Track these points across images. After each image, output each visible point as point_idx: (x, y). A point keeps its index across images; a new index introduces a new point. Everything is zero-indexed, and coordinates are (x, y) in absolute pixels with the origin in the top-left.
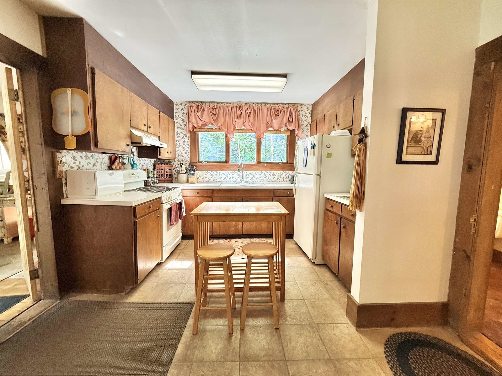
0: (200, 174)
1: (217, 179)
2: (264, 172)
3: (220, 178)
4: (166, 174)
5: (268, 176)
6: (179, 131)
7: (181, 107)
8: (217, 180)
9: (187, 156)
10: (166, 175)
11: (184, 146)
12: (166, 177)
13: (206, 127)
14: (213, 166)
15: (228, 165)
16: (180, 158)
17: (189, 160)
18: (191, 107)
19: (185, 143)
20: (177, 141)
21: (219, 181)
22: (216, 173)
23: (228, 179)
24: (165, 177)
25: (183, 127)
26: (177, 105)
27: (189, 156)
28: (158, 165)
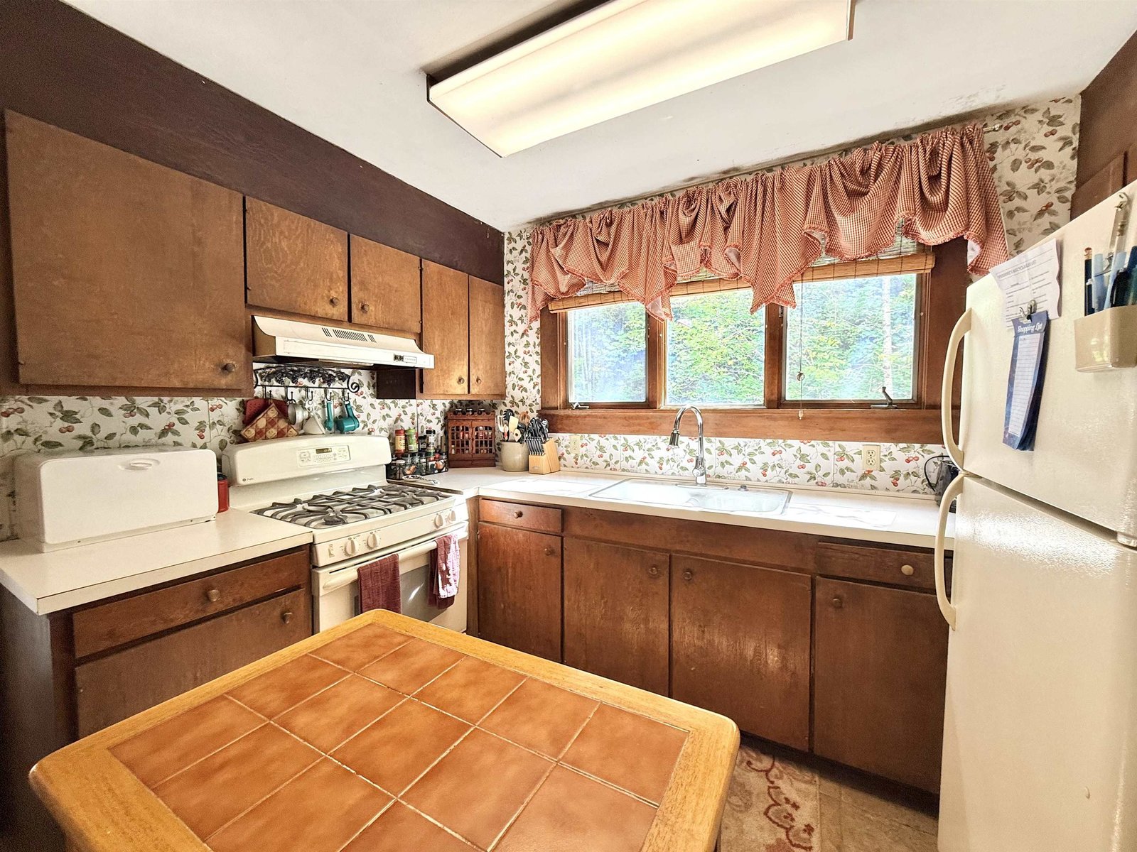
0: (567, 443)
3: (626, 458)
4: (477, 442)
5: (815, 459)
6: (516, 313)
7: (518, 244)
8: (618, 466)
9: (534, 388)
10: (477, 445)
11: (527, 359)
12: (477, 452)
13: (581, 293)
14: (604, 418)
16: (517, 395)
17: (539, 401)
18: (540, 236)
19: (529, 349)
20: (510, 344)
21: (623, 470)
23: (653, 464)
24: (474, 451)
25: (523, 300)
26: (510, 239)
27: (539, 387)
28: (454, 417)
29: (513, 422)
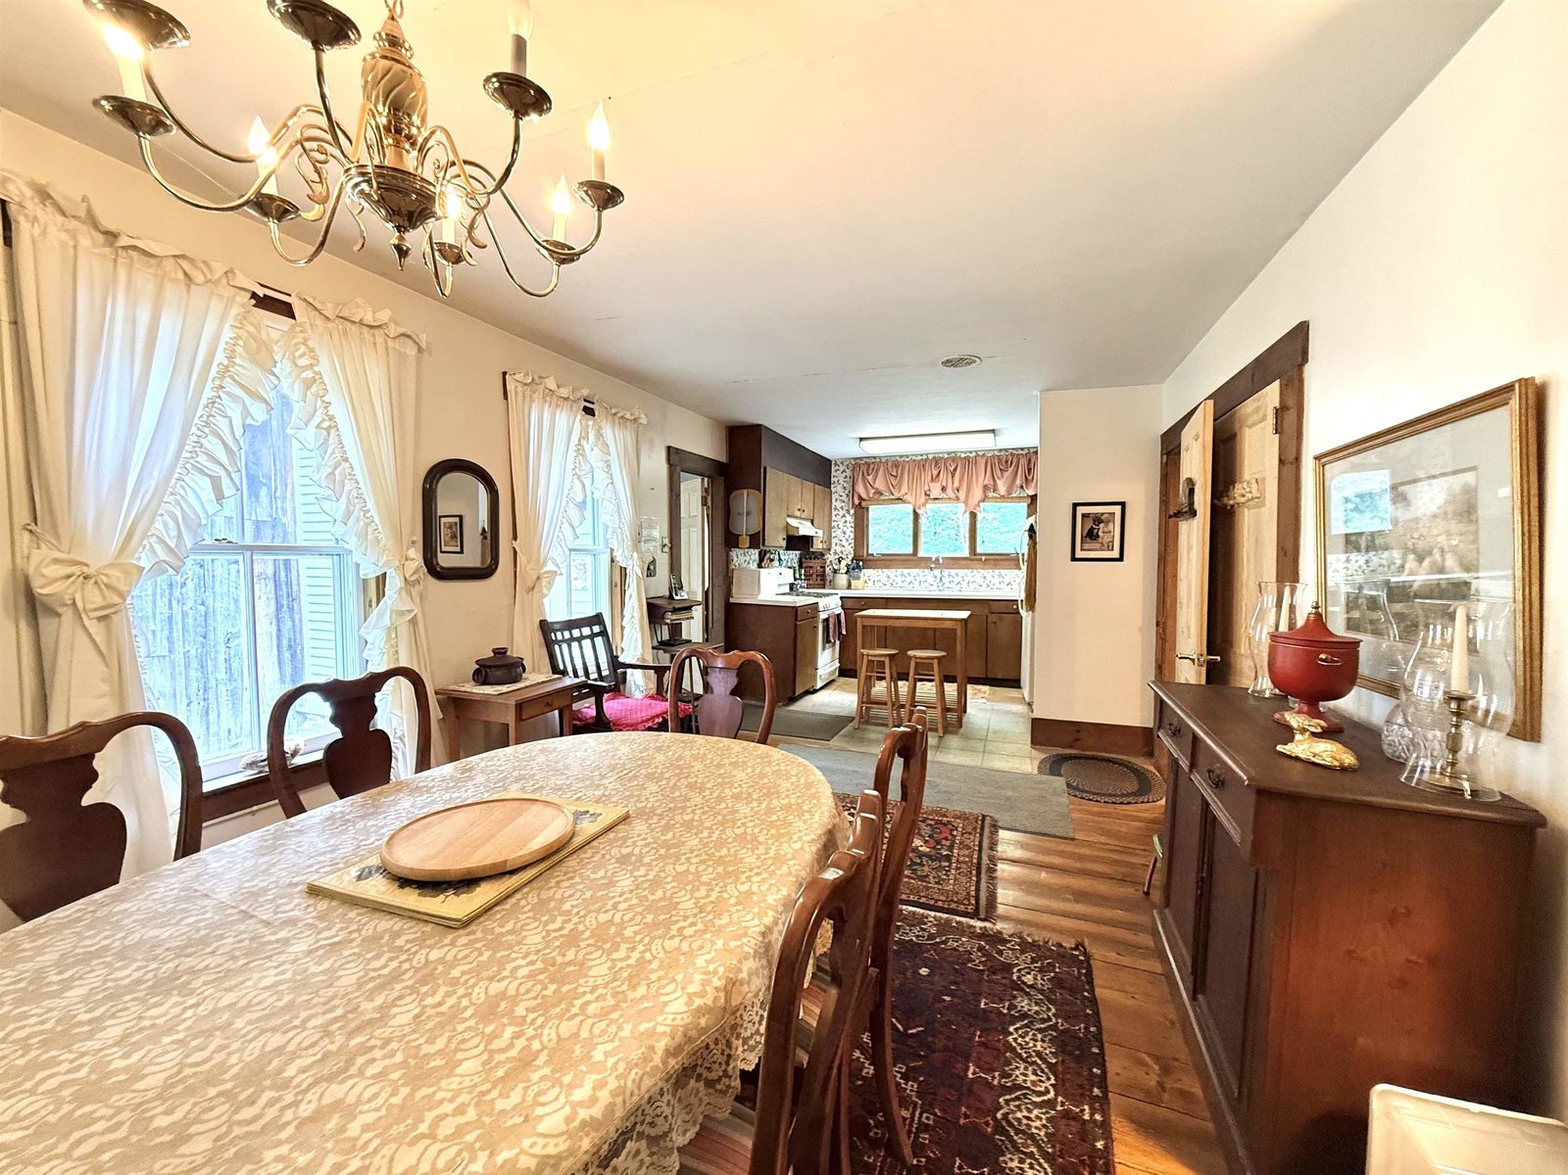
0: (869, 574)
1: (897, 584)
2: (981, 571)
3: (902, 582)
5: (989, 577)
7: (842, 468)
9: (849, 545)
10: (817, 577)
11: (845, 529)
12: (818, 580)
13: (881, 498)
14: (892, 561)
15: (917, 560)
16: (839, 549)
17: (852, 552)
18: (859, 466)
19: (847, 524)
20: (834, 521)
21: (901, 587)
22: (896, 574)
23: (916, 582)
24: (815, 580)
25: (844, 498)
26: (836, 464)
27: (853, 545)
28: (807, 561)
29: (843, 563)
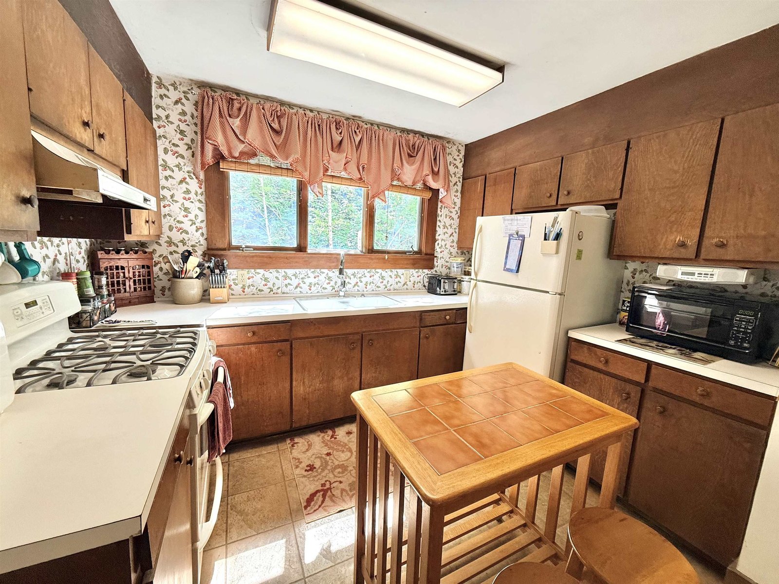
0: (234, 277)
1: (278, 288)
2: (380, 271)
3: (286, 285)
4: (135, 281)
5: (387, 278)
6: (171, 160)
7: (174, 95)
8: (279, 291)
9: (197, 231)
10: (135, 284)
11: (187, 204)
12: (135, 289)
13: (253, 161)
14: (270, 258)
15: (306, 257)
16: (176, 236)
17: (203, 242)
18: (211, 100)
19: (190, 196)
20: (164, 188)
21: (284, 293)
22: (277, 275)
23: (305, 287)
24: (132, 289)
25: (182, 149)
26: (160, 84)
27: (204, 230)
28: (106, 256)
29: (193, 261)
